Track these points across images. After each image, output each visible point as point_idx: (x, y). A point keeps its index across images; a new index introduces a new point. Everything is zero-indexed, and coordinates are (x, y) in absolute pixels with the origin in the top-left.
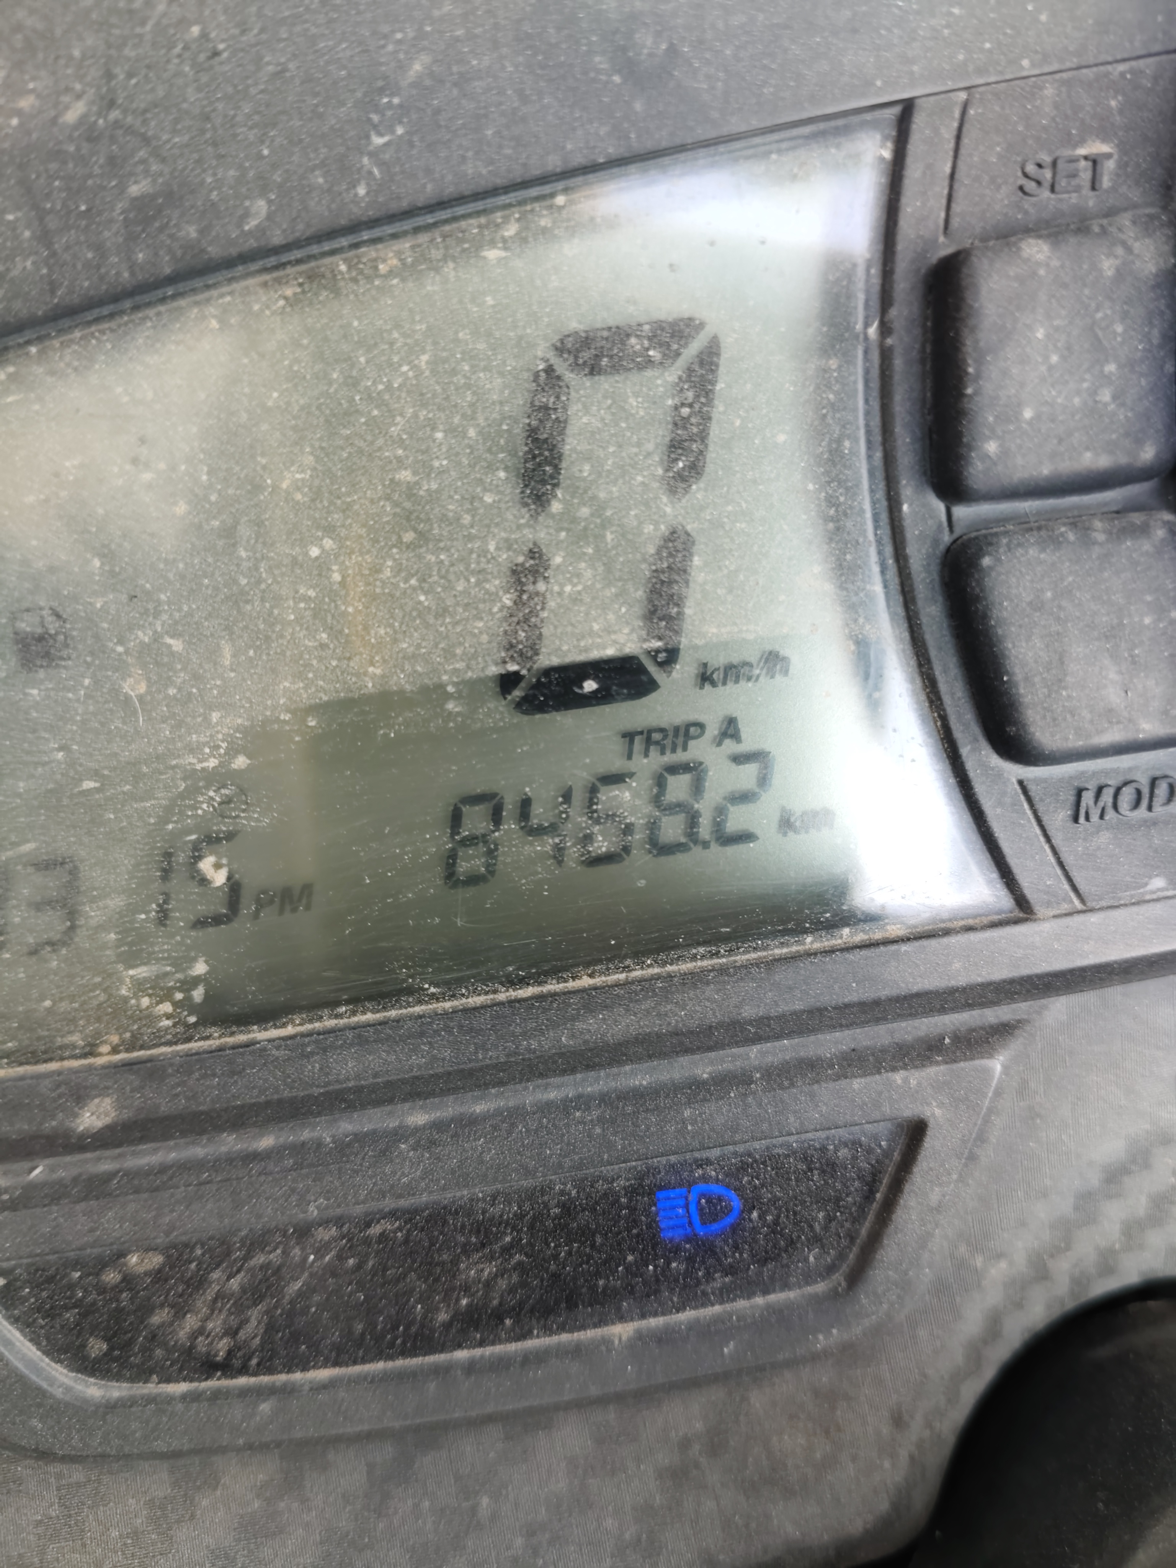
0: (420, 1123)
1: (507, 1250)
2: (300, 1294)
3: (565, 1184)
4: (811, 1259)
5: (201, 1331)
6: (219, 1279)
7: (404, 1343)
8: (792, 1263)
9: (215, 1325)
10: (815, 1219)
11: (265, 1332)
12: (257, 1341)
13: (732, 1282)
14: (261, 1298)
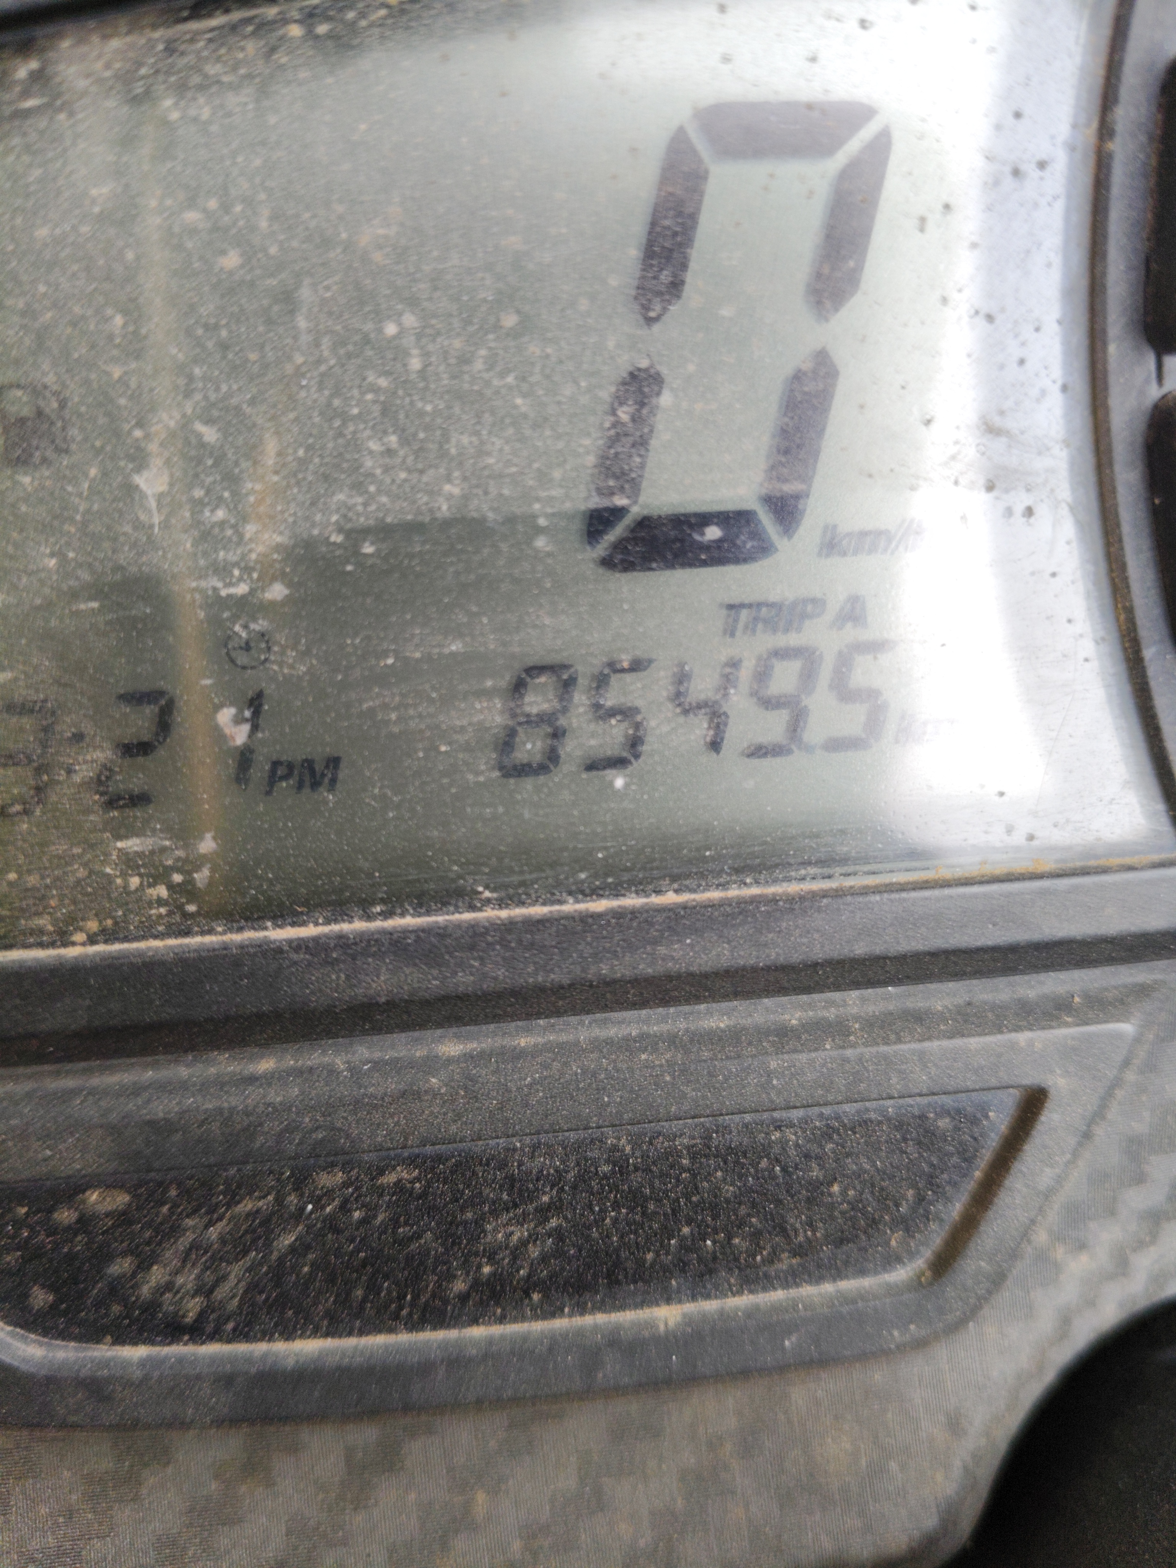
0: (452, 1053)
1: (544, 1213)
2: (292, 1249)
3: (619, 1139)
4: (893, 1243)
5: (169, 1287)
6: (194, 1227)
7: (410, 1314)
8: (871, 1246)
9: (187, 1280)
10: (904, 1197)
11: (246, 1292)
12: (236, 1302)
13: (799, 1265)
14: (245, 1252)
